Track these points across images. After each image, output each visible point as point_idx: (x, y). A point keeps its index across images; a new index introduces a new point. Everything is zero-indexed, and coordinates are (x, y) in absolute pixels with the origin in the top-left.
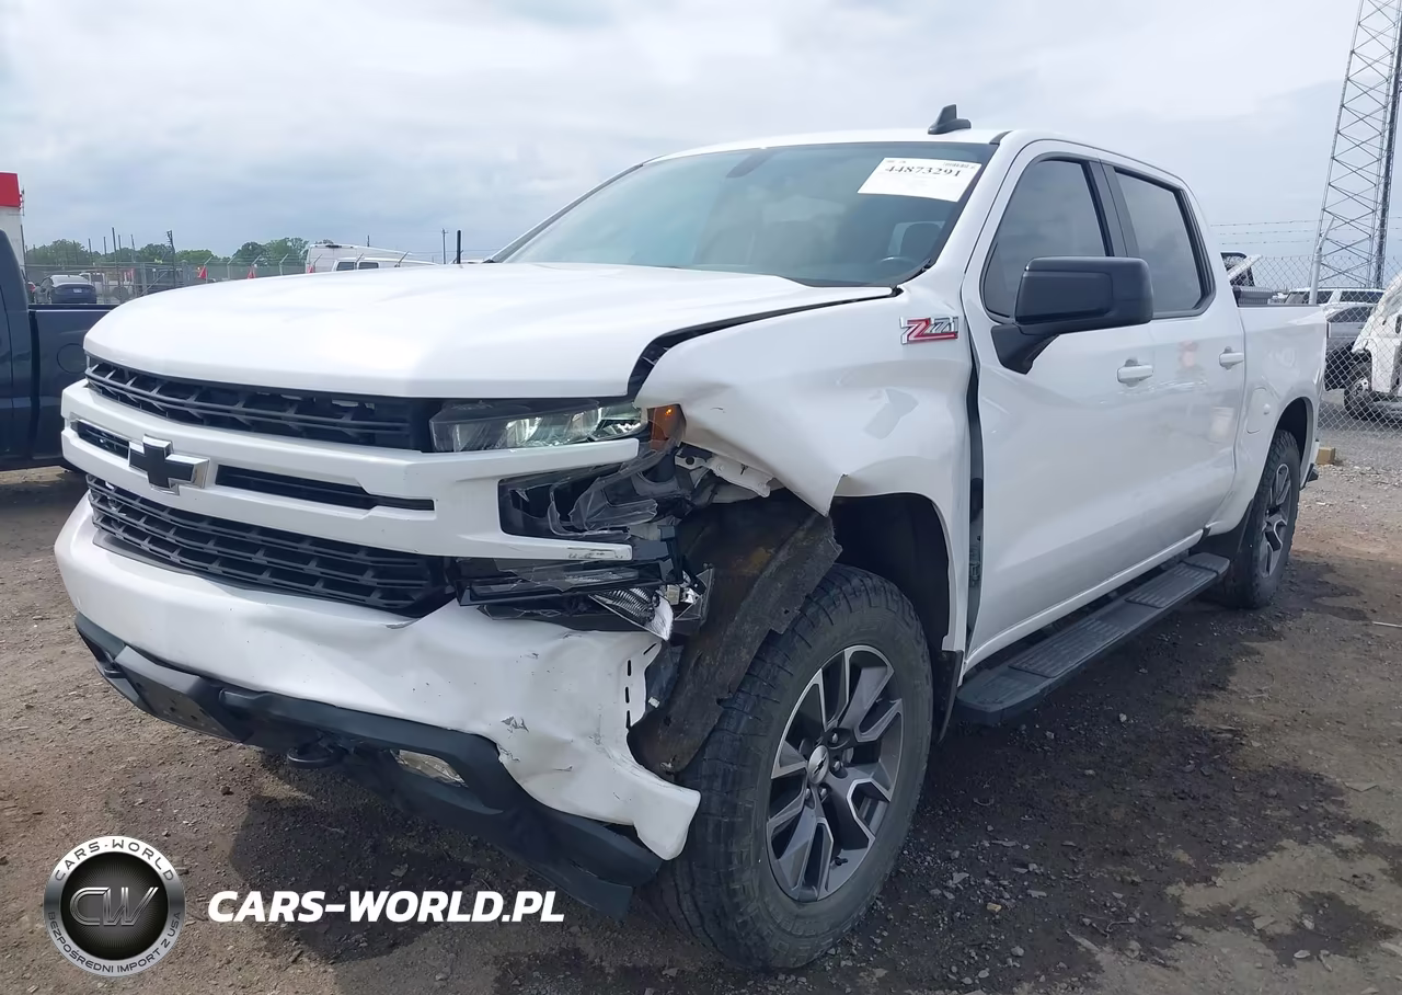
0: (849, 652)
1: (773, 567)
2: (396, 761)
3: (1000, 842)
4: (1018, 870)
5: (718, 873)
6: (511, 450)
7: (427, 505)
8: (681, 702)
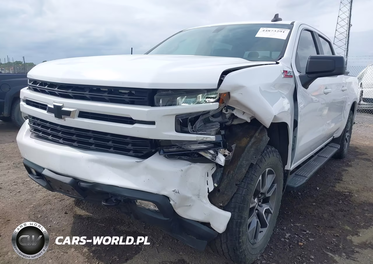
0: (267, 170)
1: (250, 144)
2: (136, 204)
3: (296, 224)
4: (303, 232)
5: (236, 237)
6: (178, 106)
7: (153, 123)
8: (223, 185)
